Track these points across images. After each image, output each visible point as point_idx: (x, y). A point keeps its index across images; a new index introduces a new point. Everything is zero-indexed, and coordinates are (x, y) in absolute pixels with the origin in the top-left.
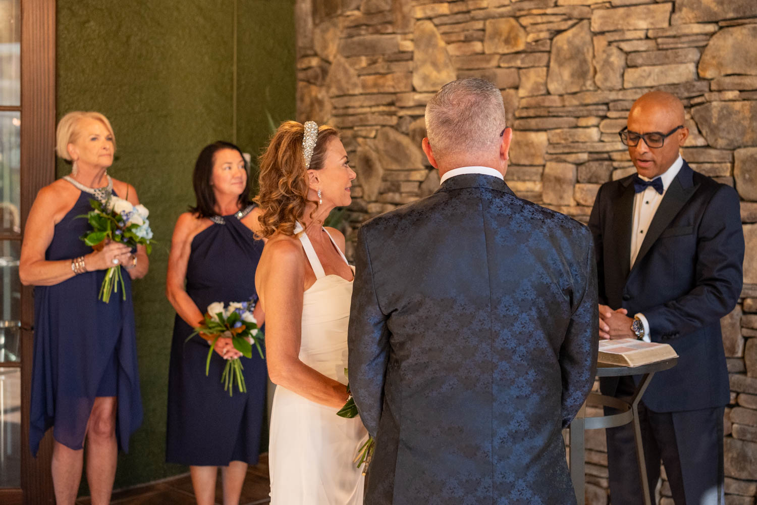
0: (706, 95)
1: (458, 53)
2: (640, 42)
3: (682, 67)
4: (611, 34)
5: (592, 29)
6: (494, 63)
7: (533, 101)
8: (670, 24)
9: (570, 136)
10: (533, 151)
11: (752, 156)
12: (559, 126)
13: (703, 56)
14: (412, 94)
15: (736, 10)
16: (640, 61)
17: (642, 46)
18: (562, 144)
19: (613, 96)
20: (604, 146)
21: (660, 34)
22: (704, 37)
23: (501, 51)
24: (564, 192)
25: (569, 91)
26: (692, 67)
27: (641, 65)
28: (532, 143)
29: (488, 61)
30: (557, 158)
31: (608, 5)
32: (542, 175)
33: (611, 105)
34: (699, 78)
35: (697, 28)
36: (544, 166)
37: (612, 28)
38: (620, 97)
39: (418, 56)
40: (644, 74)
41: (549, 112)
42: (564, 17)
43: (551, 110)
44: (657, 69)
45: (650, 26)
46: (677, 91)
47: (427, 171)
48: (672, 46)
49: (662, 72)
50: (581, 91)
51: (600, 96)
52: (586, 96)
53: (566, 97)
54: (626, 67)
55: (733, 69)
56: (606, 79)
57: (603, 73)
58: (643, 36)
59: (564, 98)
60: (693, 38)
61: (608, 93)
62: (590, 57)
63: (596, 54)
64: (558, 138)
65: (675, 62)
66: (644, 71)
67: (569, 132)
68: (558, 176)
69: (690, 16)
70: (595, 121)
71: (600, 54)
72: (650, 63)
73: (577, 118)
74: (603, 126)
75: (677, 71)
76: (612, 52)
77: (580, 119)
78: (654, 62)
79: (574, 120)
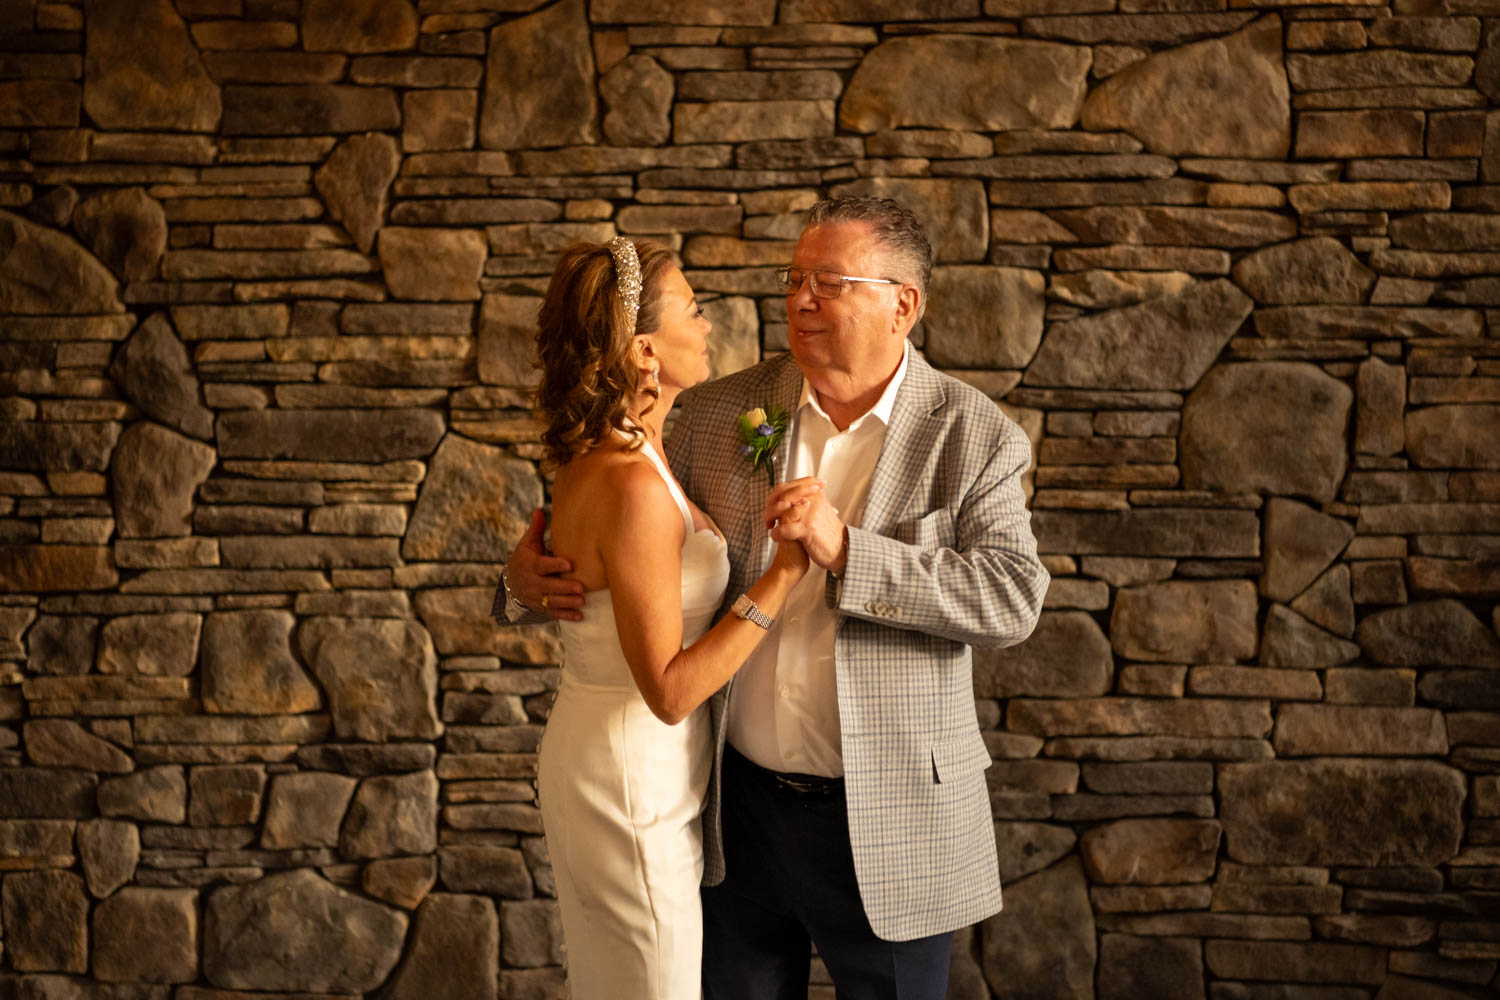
0: (860, 164)
1: (223, 46)
2: (706, 52)
3: (808, 108)
4: (642, 30)
5: (593, 18)
6: (335, 72)
7: (445, 163)
8: (777, 21)
9: (548, 239)
10: (450, 271)
11: (962, 283)
12: (518, 219)
13: (851, 89)
14: (87, 133)
16: (712, 91)
17: (714, 60)
18: (526, 255)
19: (647, 158)
21: (754, 39)
22: (848, 53)
23: (351, 48)
25: (535, 144)
26: (828, 109)
27: (716, 100)
28: (448, 253)
29: (318, 68)
30: (512, 286)
32: (477, 323)
33: (642, 177)
34: (841, 130)
35: (838, 34)
36: (478, 305)
37: (643, 19)
38: (666, 162)
39: (100, 42)
40: (723, 117)
41: (491, 187)
43: (494, 182)
44: (751, 110)
45: (731, 23)
46: (798, 154)
47: (133, 317)
48: (783, 64)
49: (762, 116)
50: (568, 145)
51: (621, 157)
52: (585, 157)
53: (528, 155)
54: (677, 100)
55: (915, 117)
56: (632, 124)
57: (625, 112)
58: (714, 39)
59: (520, 157)
60: (830, 52)
61: (636, 151)
62: (588, 75)
63: (602, 70)
64: (516, 243)
65: (792, 97)
66: (724, 110)
67: (544, 231)
68: (520, 323)
69: (824, 9)
70: (606, 209)
71: (619, 70)
72: (735, 96)
73: (562, 202)
74: (626, 221)
75: (796, 115)
76: (645, 67)
77: (570, 205)
78: (744, 93)
79: (554, 207)
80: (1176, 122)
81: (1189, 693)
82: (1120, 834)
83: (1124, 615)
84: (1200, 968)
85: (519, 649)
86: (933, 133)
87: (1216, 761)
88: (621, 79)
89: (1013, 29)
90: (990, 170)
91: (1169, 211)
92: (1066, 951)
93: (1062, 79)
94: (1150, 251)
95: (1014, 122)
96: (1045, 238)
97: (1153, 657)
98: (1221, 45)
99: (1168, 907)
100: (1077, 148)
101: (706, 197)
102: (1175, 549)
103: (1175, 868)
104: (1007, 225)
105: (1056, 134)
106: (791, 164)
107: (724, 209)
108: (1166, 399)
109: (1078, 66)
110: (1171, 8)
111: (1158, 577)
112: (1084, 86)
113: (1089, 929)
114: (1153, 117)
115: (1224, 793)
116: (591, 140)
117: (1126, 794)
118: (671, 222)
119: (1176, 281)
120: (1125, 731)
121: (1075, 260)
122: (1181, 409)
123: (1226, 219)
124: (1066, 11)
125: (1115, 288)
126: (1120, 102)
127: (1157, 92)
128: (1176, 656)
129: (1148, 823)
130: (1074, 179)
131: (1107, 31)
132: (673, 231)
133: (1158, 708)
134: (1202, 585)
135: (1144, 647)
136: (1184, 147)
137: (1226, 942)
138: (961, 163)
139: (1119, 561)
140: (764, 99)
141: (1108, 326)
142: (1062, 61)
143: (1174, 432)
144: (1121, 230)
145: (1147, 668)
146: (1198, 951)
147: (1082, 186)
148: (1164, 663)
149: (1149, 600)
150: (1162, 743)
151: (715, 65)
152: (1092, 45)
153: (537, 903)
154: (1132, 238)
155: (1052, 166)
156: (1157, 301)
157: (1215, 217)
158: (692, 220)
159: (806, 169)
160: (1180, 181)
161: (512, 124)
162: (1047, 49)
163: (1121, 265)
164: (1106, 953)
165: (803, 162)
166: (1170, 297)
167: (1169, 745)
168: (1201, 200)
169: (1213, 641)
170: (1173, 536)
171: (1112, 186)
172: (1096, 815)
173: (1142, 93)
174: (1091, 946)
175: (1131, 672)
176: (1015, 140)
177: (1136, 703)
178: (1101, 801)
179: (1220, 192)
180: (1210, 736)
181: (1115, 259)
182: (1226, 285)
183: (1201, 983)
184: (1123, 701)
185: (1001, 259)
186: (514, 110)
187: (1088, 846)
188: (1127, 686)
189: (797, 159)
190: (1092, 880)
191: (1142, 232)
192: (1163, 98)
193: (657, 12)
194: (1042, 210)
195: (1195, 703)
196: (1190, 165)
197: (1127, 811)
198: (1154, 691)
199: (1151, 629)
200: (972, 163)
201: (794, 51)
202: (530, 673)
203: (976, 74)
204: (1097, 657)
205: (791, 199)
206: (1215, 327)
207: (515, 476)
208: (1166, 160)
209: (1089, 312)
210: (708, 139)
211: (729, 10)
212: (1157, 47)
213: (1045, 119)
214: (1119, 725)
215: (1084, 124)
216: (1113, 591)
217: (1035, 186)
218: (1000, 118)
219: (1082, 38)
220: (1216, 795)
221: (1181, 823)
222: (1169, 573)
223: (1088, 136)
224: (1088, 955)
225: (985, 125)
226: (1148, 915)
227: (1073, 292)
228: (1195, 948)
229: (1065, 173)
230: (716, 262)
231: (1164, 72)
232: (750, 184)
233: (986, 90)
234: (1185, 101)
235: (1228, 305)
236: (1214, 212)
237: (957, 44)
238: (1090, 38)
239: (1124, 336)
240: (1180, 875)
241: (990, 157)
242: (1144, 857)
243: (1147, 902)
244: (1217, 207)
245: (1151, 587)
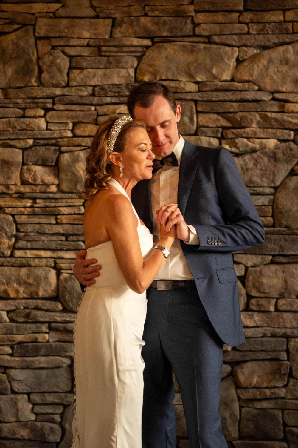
2: (83, 48)
3: (123, 72)
4: (56, 39)
5: (37, 35)
8: (111, 36)
9: (18, 124)
12: (6, 116)
13: (141, 64)
15: (171, 30)
16: (85, 64)
17: (86, 52)
18: (9, 131)
19: (58, 92)
20: (52, 134)
21: (102, 44)
22: (140, 49)
24: (12, 173)
25: (13, 86)
26: (132, 72)
27: (86, 68)
30: (3, 143)
31: (51, 15)
33: (56, 99)
34: (136, 81)
35: (136, 41)
37: (57, 35)
38: (66, 93)
40: (89, 75)
42: (7, 21)
44: (100, 72)
45: (92, 37)
46: (119, 90)
48: (113, 54)
49: (105, 75)
50: (26, 86)
51: (48, 91)
52: (33, 91)
53: (10, 90)
54: (70, 68)
55: (167, 76)
56: (52, 78)
57: (50, 73)
58: (86, 44)
59: (7, 91)
60: (132, 49)
61: (54, 88)
62: (34, 58)
63: (40, 56)
64: (5, 126)
65: (117, 67)
66: (90, 72)
67: (15, 121)
68: (6, 159)
69: (130, 32)
70: (42, 112)
71: (47, 56)
72: (94, 67)
73: (24, 109)
74: (50, 117)
75: (119, 74)
76: (58, 55)
77: (26, 111)
78: (97, 65)
79: (21, 111)
80: (272, 79)
81: (277, 310)
82: (248, 368)
83: (251, 278)
84: (281, 422)
85: (5, 292)
86: (174, 82)
87: (287, 337)
88: (47, 59)
89: (206, 40)
90: (197, 97)
91: (269, 114)
92: (227, 415)
93: (226, 60)
94: (261, 130)
95: (207, 78)
96: (219, 125)
97: (262, 295)
98: (290, 47)
99: (268, 397)
100: (232, 88)
101: (82, 108)
102: (271, 251)
103: (271, 381)
104: (204, 119)
105: (223, 83)
106: (116, 94)
107: (89, 112)
108: (268, 190)
109: (232, 55)
110: (270, 32)
111: (265, 263)
112: (235, 63)
113: (236, 406)
114: (262, 76)
115: (291, 350)
116: (36, 85)
117: (251, 351)
118: (68, 118)
119: (272, 143)
120: (251, 325)
121: (231, 134)
122: (274, 195)
123: (292, 118)
124: (227, 33)
125: (247, 145)
126: (249, 70)
127: (264, 66)
128: (271, 295)
129: (260, 363)
130: (231, 101)
131: (245, 42)
132: (69, 121)
133: (264, 316)
134: (282, 266)
135: (259, 291)
136: (275, 88)
137: (292, 411)
138: (185, 94)
139: (249, 256)
140: (106, 68)
141: (244, 161)
142: (226, 53)
143: (271, 204)
144: (250, 121)
145: (260, 300)
146: (281, 415)
147: (234, 104)
148: (267, 297)
149: (260, 272)
150: (266, 330)
151: (86, 54)
152: (238, 47)
153: (12, 396)
154: (254, 125)
155: (222, 96)
156: (264, 150)
157: (288, 116)
158: (76, 117)
159: (123, 96)
160: (273, 102)
161: (4, 78)
162: (220, 48)
163: (250, 136)
164: (243, 416)
165: (122, 94)
166: (269, 149)
167: (269, 331)
168: (282, 110)
169: (286, 289)
170: (270, 246)
171: (246, 104)
172: (240, 359)
173: (258, 66)
174: (237, 413)
175: (253, 301)
176: (207, 85)
177: (255, 314)
178: (241, 354)
179: (289, 107)
180: (286, 327)
181: (248, 134)
182: (292, 144)
183: (282, 428)
184: (250, 313)
185: (201, 134)
186: (4, 71)
187: (236, 371)
188: (251, 307)
189: (119, 92)
190: (238, 386)
191: (258, 123)
192: (267, 69)
193: (62, 32)
194: (218, 113)
195: (280, 314)
196: (277, 96)
197: (252, 358)
198: (263, 309)
199: (262, 284)
200: (190, 94)
201: (118, 48)
202: (9, 301)
203: (191, 58)
204: (240, 295)
205: (117, 109)
206: (288, 161)
207: (4, 221)
208: (268, 93)
209: (237, 155)
210: (83, 84)
211: (91, 31)
212: (265, 48)
213: (219, 77)
214: (248, 322)
215: (235, 79)
216: (247, 268)
217: (215, 104)
218: (201, 76)
219: (234, 44)
220: (287, 351)
221: (274, 363)
222: (269, 261)
223: (236, 84)
224: (236, 417)
225: (195, 79)
226: (260, 400)
227: (230, 147)
228: (279, 413)
229: (227, 99)
230: (86, 134)
231: (267, 57)
232: (100, 102)
233: (195, 65)
234: (275, 70)
235: (293, 152)
236: (287, 114)
237: (184, 46)
238: (237, 44)
239: (251, 165)
240: (273, 384)
241: (197, 92)
242: (259, 376)
243: (259, 394)
244: (288, 113)
245: (261, 267)
